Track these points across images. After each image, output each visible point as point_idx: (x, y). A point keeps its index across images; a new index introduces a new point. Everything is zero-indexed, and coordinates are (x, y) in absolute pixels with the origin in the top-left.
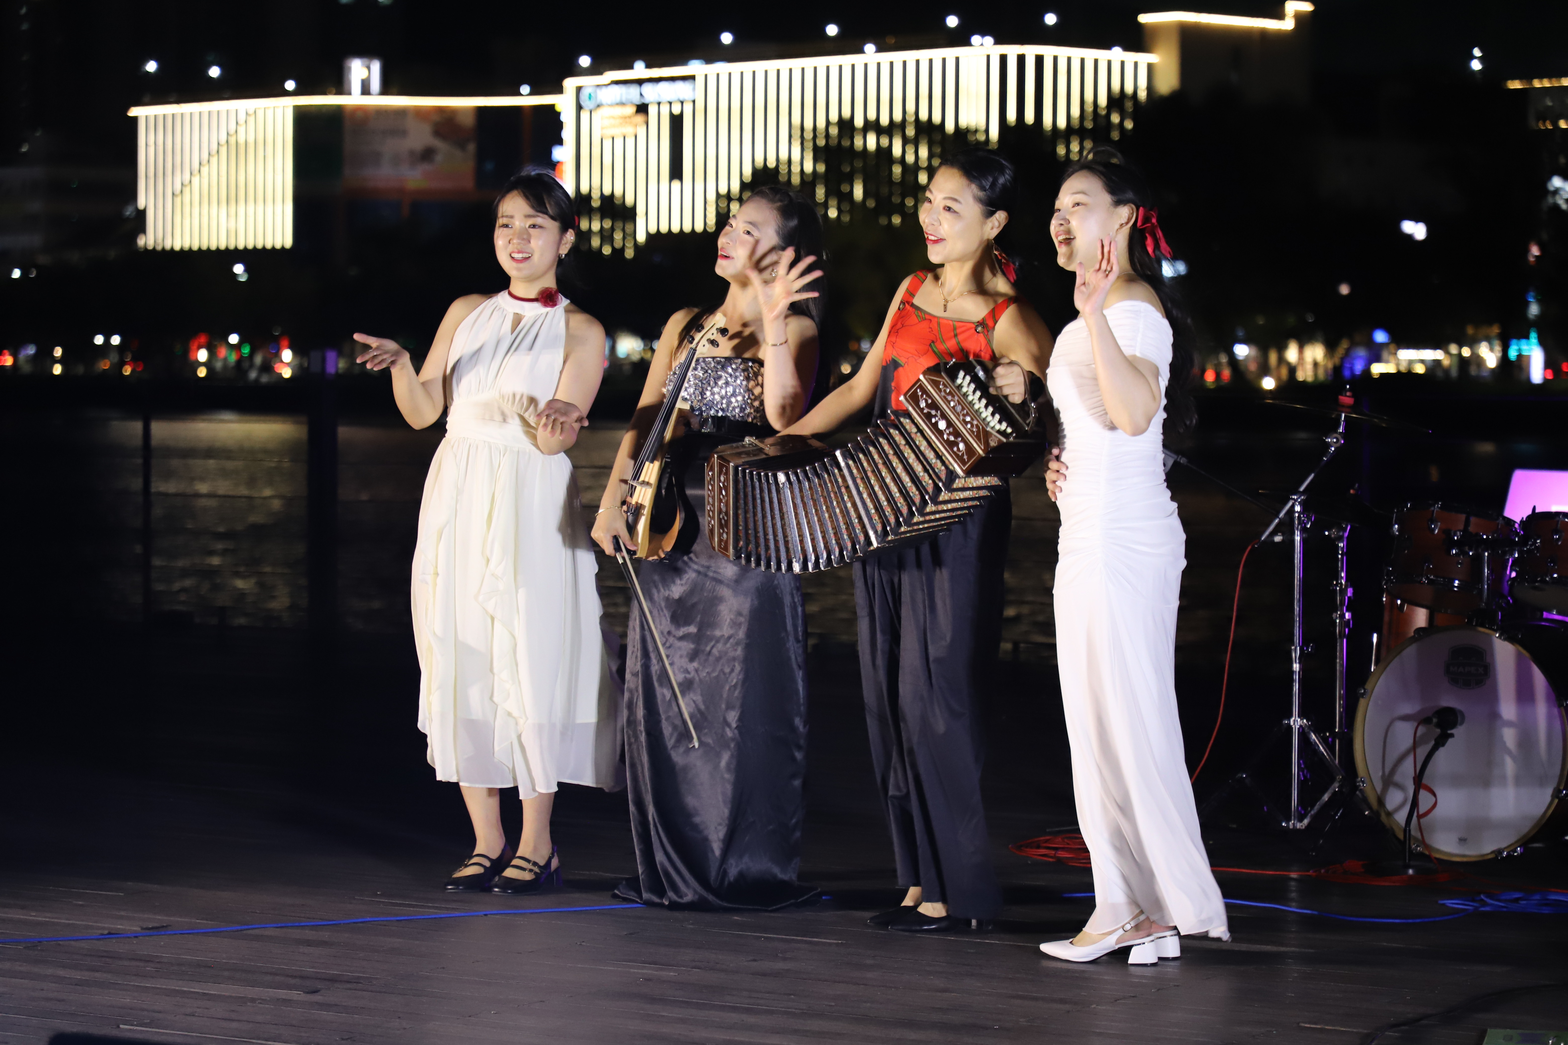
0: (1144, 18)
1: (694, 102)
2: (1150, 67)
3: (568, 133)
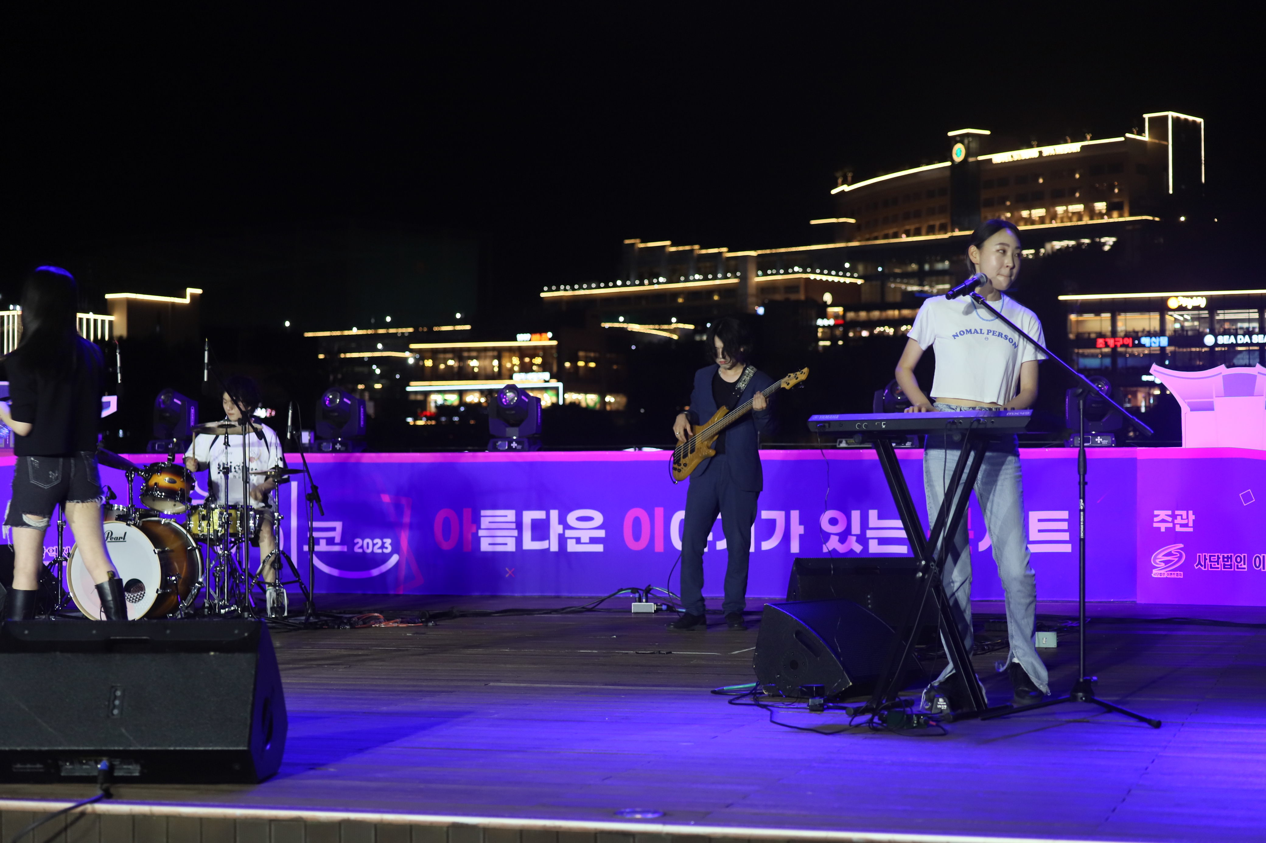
0: (108, 296)
2: (111, 323)
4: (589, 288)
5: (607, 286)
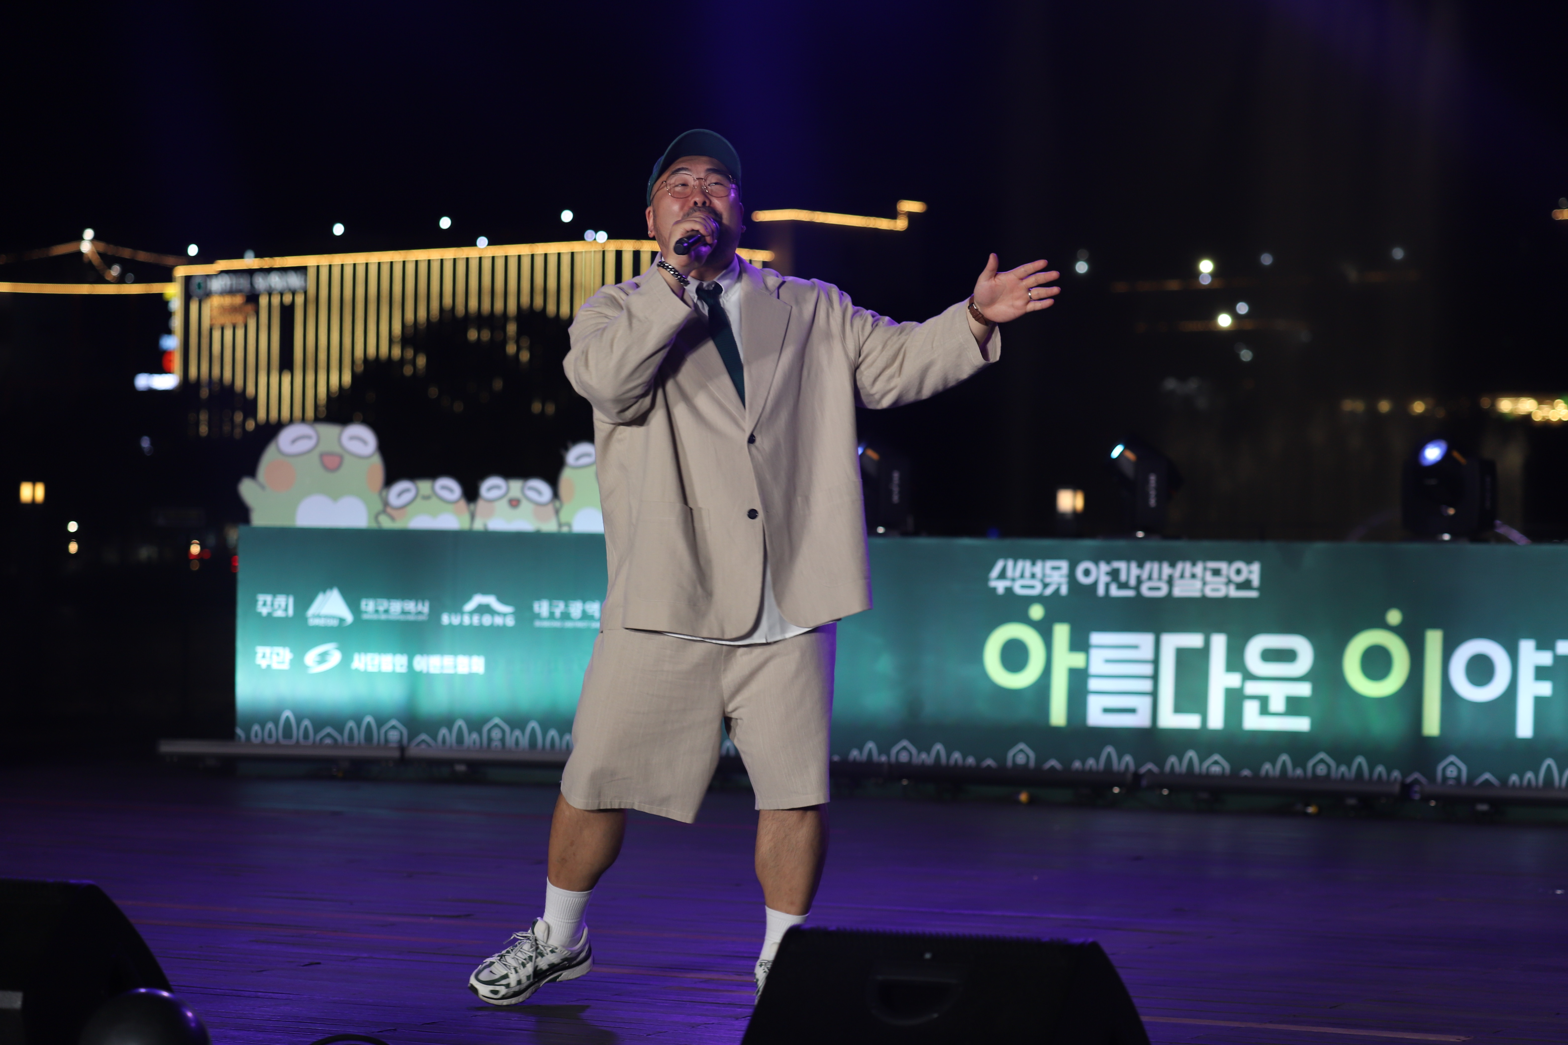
0: (759, 216)
1: (305, 293)
3: (176, 323)
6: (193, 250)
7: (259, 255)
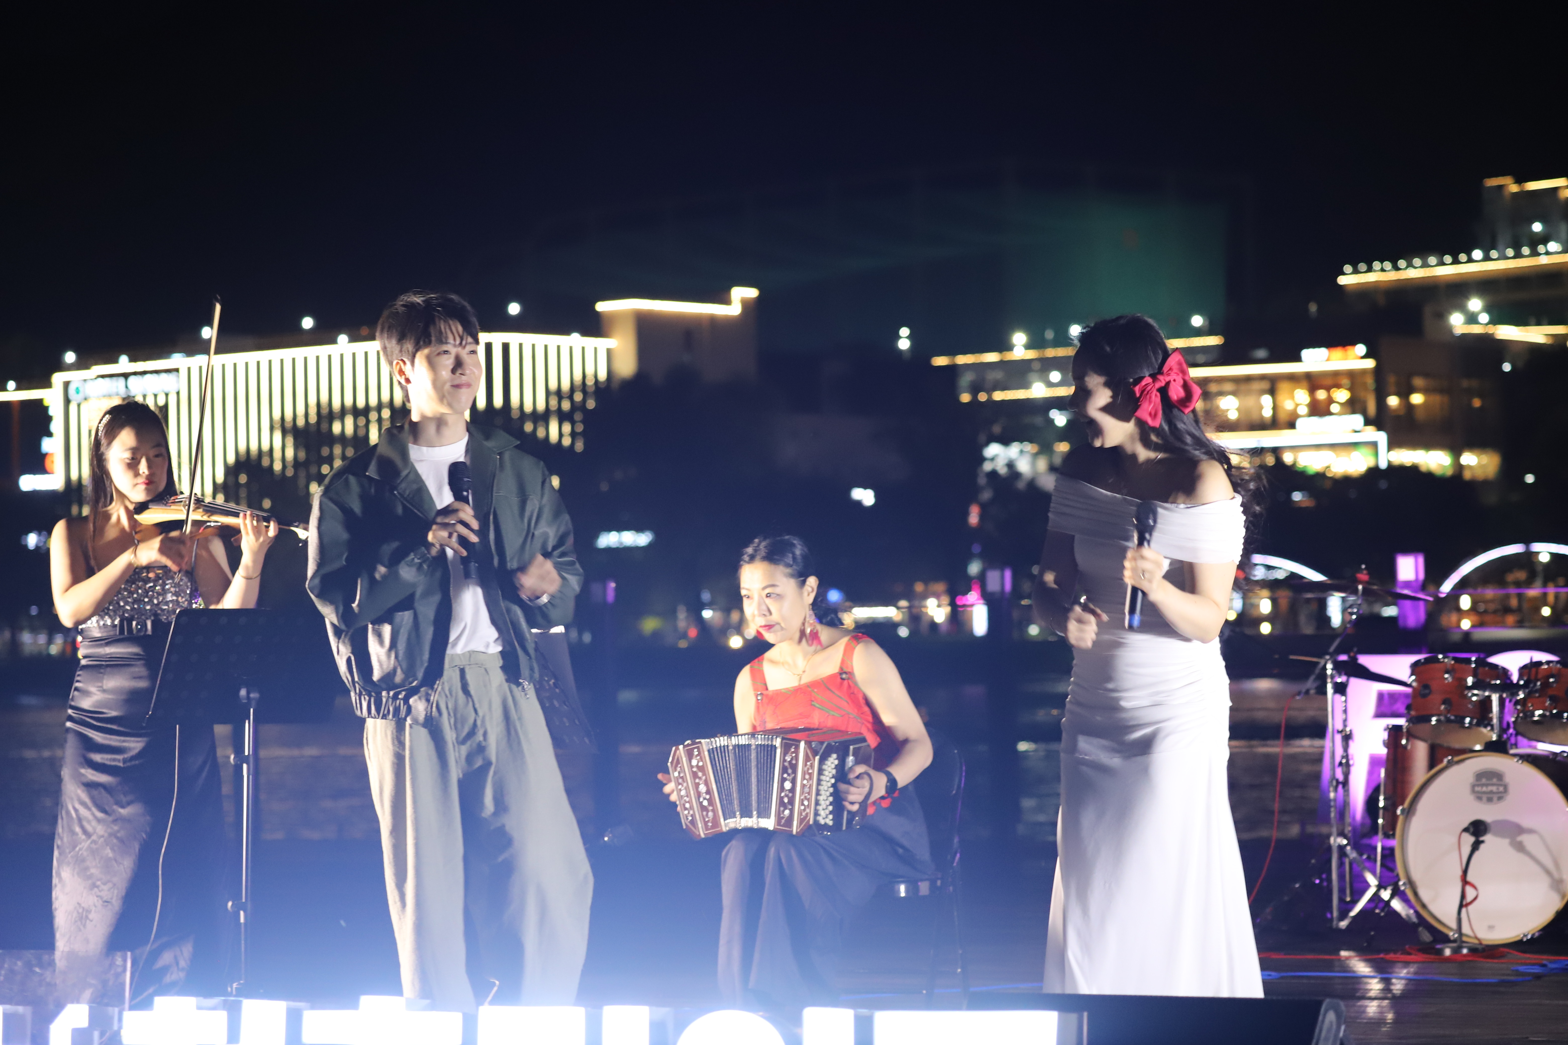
0: (601, 307)
1: (178, 393)
2: (609, 352)
3: (57, 426)
4: (1425, 265)
5: (1456, 261)
6: (70, 357)
7: (133, 359)
